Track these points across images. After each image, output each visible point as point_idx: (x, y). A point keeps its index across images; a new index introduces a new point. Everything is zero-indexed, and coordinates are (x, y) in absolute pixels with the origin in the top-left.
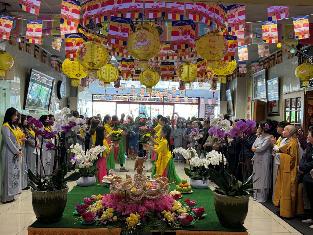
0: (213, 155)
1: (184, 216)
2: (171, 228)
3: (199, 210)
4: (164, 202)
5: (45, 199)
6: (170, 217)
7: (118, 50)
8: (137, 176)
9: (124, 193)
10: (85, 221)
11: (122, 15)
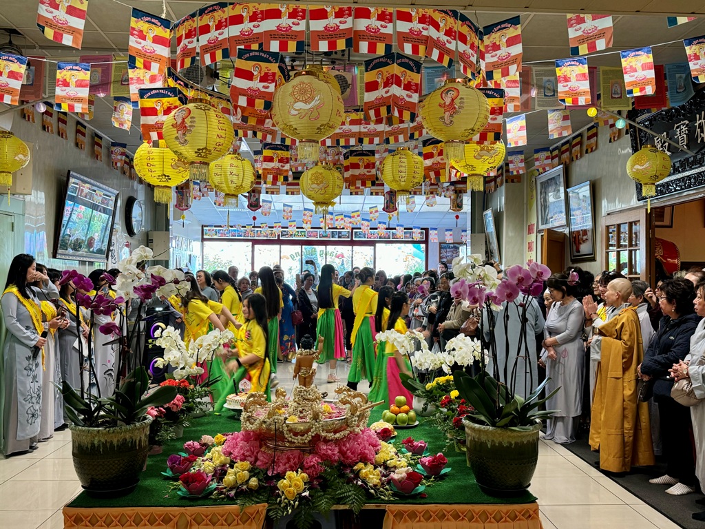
0: (461, 345)
1: (401, 474)
2: (376, 501)
3: (433, 461)
4: (358, 444)
5: (99, 446)
6: (371, 476)
7: (252, 122)
8: (301, 392)
9: (273, 427)
10: (189, 490)
11: (261, 45)
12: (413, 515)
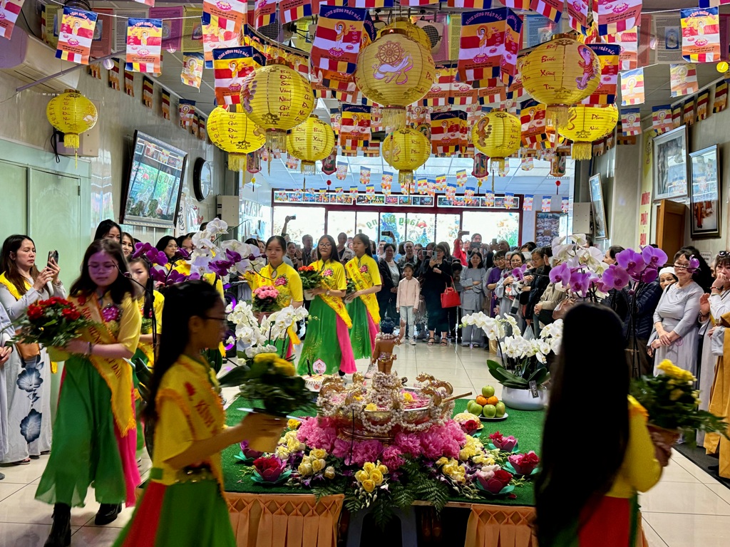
0: (558, 331)
1: (488, 471)
2: (459, 499)
3: (524, 459)
4: (442, 437)
6: (455, 473)
7: (334, 85)
8: (380, 378)
9: (350, 414)
10: (263, 475)
11: (346, 1)
12: (500, 517)
